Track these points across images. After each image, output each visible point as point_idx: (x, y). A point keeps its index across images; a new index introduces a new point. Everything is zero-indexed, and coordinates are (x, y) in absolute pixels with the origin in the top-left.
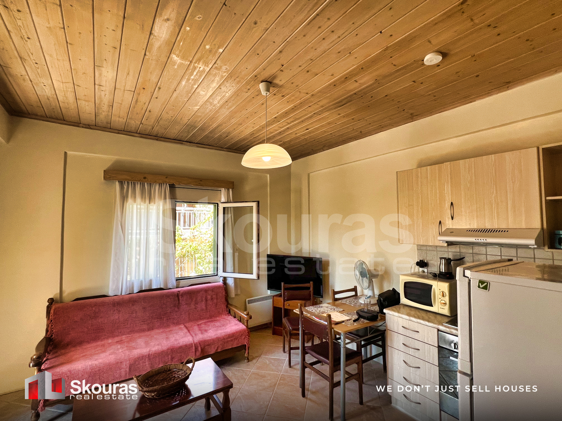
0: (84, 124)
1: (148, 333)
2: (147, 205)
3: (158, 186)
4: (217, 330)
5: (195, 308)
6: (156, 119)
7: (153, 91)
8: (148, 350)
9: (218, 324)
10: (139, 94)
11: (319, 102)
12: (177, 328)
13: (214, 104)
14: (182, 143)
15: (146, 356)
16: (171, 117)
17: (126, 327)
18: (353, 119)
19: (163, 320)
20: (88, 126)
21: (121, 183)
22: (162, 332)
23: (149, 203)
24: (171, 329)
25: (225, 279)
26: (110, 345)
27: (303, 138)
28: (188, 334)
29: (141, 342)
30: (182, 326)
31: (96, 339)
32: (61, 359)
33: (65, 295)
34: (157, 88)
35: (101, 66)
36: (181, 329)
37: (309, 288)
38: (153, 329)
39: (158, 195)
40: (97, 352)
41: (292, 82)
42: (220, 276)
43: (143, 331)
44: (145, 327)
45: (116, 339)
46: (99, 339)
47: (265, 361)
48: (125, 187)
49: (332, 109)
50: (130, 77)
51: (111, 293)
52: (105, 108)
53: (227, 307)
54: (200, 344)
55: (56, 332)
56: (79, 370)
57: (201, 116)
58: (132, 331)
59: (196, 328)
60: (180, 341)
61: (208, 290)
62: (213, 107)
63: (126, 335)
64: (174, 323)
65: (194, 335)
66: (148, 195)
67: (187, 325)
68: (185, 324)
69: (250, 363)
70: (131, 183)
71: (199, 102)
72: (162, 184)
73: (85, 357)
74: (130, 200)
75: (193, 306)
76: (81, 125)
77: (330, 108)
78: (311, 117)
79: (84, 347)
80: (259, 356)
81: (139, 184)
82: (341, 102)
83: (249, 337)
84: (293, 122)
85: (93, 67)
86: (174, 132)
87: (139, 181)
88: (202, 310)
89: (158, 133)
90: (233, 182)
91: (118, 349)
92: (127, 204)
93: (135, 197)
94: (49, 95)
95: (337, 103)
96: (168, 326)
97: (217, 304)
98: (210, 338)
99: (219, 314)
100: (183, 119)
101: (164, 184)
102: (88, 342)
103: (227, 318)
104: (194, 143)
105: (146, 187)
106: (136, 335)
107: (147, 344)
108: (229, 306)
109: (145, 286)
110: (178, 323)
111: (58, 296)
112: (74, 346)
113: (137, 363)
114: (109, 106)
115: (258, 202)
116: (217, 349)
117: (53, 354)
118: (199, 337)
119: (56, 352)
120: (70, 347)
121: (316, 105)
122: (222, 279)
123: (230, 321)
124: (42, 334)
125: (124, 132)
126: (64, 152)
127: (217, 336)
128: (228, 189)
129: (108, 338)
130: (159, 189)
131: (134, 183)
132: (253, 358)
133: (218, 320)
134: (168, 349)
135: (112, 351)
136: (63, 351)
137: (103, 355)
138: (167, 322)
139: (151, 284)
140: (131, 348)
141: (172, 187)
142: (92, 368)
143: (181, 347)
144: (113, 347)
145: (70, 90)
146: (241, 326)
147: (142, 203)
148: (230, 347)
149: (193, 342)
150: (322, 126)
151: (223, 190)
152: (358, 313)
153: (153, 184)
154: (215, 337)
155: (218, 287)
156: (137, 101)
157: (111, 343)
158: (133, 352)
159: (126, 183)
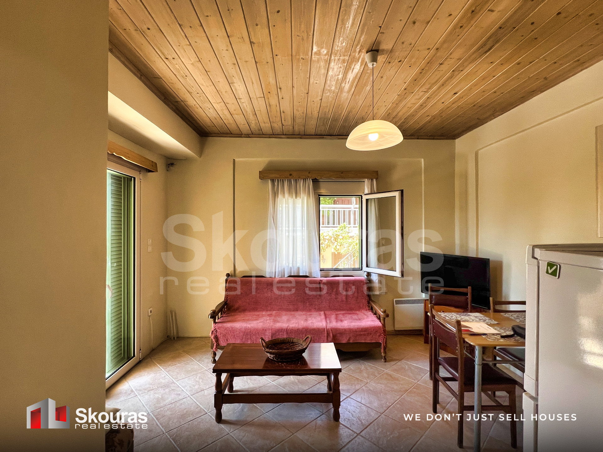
0: (245, 134)
1: (293, 313)
2: (294, 199)
3: (302, 181)
4: (351, 322)
5: (336, 299)
6: (291, 119)
7: (277, 93)
8: (287, 326)
9: (355, 317)
10: (268, 98)
11: (452, 55)
12: (317, 313)
13: (333, 90)
14: (323, 138)
15: (284, 330)
16: (302, 114)
17: (276, 305)
18: (518, 64)
19: (306, 304)
20: (248, 136)
21: (273, 181)
22: (303, 314)
23: (296, 198)
24: (311, 313)
25: (369, 274)
26: (263, 316)
27: (455, 106)
28: (324, 320)
29: (285, 318)
30: (322, 313)
31: (255, 309)
32: (230, 318)
33: (237, 272)
34: (279, 90)
35: (233, 82)
36: (320, 315)
37: (466, 294)
38: (297, 310)
39: (303, 190)
40: (253, 319)
41: (402, 41)
42: (364, 271)
43: (289, 310)
44: (291, 307)
45: (269, 313)
46: (256, 310)
47: (404, 366)
48: (276, 184)
49: (475, 59)
50: (255, 84)
51: (268, 276)
52: (251, 117)
53: (369, 303)
54: (331, 330)
55: (230, 298)
56: (237, 328)
57: (327, 106)
58: (281, 309)
59: (333, 317)
60: (315, 324)
61: (349, 283)
62: (333, 94)
63: (276, 310)
64: (315, 309)
65: (328, 322)
66: (294, 192)
67: (327, 313)
68: (325, 312)
69: (387, 363)
70: (281, 180)
71: (318, 93)
72: (306, 179)
73: (244, 320)
74: (280, 196)
75: (333, 296)
76: (243, 136)
77: (471, 58)
78: (451, 77)
79: (246, 314)
80: (399, 360)
81: (287, 181)
82: (485, 45)
83: (384, 335)
84: (429, 88)
85: (229, 85)
86: (311, 127)
87: (286, 178)
88: (342, 301)
89: (300, 132)
90: (377, 171)
91: (267, 320)
92: (278, 199)
93: (284, 193)
94: (215, 116)
95: (479, 49)
96: (310, 310)
97: (357, 297)
98: (342, 328)
99: (360, 309)
100: (313, 113)
101: (307, 179)
102: (250, 311)
103: (366, 313)
104: (335, 135)
105: (293, 182)
106: (284, 313)
107: (288, 320)
108: (370, 302)
109: (294, 273)
110: (319, 310)
111: (233, 272)
112: (240, 312)
113: (277, 334)
114: (253, 115)
115: (402, 191)
116: (349, 340)
117: (226, 314)
118: (334, 324)
119: (229, 313)
120: (237, 311)
121: (448, 60)
122: (366, 273)
123: (367, 316)
124: (222, 299)
125: (274, 136)
126: (233, 160)
127: (349, 327)
128: (372, 180)
129: (263, 310)
130: (303, 185)
131: (283, 180)
132: (392, 360)
133: (357, 314)
134: (303, 328)
135: (262, 320)
136: (233, 314)
137: (255, 322)
138: (310, 306)
139: (299, 272)
140: (275, 321)
141: (315, 182)
142: (246, 329)
143: (314, 329)
144: (264, 318)
145: (224, 108)
146: (377, 323)
147: (290, 198)
148: (363, 341)
149: (325, 327)
150: (475, 85)
151: (366, 180)
152: (513, 329)
153: (298, 180)
154: (348, 327)
155: (361, 282)
156: (270, 106)
157: (264, 315)
158: (276, 324)
159: (276, 180)
